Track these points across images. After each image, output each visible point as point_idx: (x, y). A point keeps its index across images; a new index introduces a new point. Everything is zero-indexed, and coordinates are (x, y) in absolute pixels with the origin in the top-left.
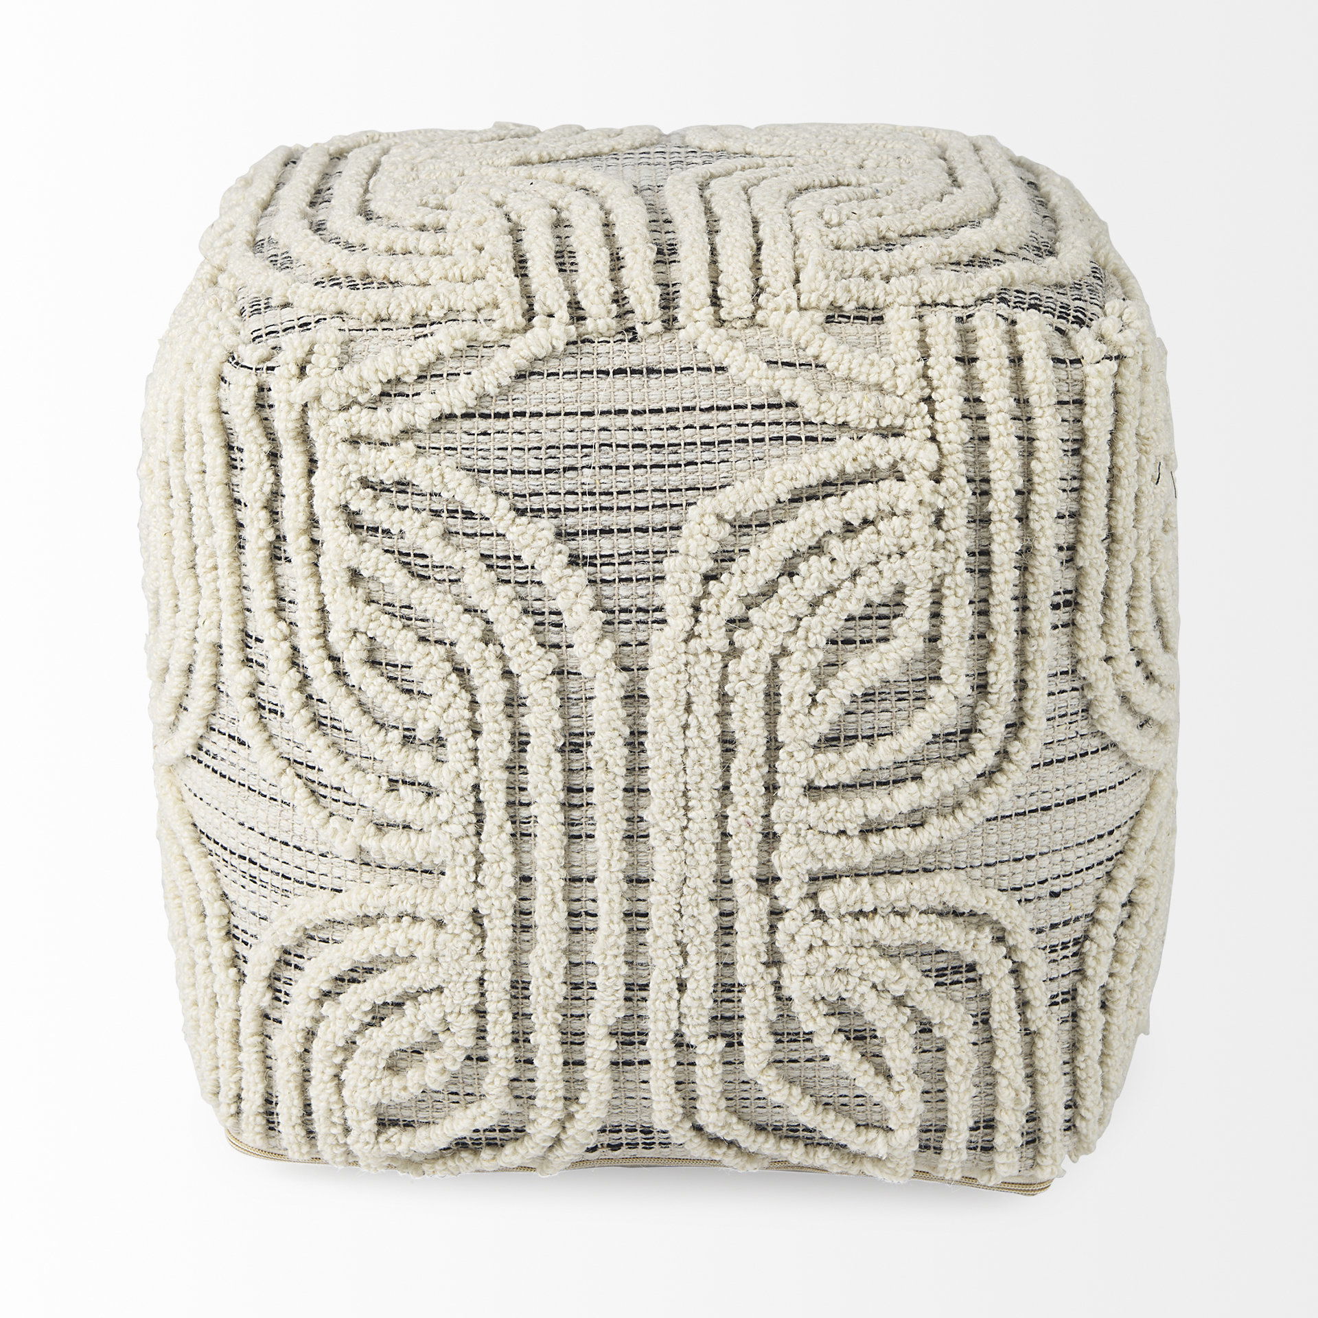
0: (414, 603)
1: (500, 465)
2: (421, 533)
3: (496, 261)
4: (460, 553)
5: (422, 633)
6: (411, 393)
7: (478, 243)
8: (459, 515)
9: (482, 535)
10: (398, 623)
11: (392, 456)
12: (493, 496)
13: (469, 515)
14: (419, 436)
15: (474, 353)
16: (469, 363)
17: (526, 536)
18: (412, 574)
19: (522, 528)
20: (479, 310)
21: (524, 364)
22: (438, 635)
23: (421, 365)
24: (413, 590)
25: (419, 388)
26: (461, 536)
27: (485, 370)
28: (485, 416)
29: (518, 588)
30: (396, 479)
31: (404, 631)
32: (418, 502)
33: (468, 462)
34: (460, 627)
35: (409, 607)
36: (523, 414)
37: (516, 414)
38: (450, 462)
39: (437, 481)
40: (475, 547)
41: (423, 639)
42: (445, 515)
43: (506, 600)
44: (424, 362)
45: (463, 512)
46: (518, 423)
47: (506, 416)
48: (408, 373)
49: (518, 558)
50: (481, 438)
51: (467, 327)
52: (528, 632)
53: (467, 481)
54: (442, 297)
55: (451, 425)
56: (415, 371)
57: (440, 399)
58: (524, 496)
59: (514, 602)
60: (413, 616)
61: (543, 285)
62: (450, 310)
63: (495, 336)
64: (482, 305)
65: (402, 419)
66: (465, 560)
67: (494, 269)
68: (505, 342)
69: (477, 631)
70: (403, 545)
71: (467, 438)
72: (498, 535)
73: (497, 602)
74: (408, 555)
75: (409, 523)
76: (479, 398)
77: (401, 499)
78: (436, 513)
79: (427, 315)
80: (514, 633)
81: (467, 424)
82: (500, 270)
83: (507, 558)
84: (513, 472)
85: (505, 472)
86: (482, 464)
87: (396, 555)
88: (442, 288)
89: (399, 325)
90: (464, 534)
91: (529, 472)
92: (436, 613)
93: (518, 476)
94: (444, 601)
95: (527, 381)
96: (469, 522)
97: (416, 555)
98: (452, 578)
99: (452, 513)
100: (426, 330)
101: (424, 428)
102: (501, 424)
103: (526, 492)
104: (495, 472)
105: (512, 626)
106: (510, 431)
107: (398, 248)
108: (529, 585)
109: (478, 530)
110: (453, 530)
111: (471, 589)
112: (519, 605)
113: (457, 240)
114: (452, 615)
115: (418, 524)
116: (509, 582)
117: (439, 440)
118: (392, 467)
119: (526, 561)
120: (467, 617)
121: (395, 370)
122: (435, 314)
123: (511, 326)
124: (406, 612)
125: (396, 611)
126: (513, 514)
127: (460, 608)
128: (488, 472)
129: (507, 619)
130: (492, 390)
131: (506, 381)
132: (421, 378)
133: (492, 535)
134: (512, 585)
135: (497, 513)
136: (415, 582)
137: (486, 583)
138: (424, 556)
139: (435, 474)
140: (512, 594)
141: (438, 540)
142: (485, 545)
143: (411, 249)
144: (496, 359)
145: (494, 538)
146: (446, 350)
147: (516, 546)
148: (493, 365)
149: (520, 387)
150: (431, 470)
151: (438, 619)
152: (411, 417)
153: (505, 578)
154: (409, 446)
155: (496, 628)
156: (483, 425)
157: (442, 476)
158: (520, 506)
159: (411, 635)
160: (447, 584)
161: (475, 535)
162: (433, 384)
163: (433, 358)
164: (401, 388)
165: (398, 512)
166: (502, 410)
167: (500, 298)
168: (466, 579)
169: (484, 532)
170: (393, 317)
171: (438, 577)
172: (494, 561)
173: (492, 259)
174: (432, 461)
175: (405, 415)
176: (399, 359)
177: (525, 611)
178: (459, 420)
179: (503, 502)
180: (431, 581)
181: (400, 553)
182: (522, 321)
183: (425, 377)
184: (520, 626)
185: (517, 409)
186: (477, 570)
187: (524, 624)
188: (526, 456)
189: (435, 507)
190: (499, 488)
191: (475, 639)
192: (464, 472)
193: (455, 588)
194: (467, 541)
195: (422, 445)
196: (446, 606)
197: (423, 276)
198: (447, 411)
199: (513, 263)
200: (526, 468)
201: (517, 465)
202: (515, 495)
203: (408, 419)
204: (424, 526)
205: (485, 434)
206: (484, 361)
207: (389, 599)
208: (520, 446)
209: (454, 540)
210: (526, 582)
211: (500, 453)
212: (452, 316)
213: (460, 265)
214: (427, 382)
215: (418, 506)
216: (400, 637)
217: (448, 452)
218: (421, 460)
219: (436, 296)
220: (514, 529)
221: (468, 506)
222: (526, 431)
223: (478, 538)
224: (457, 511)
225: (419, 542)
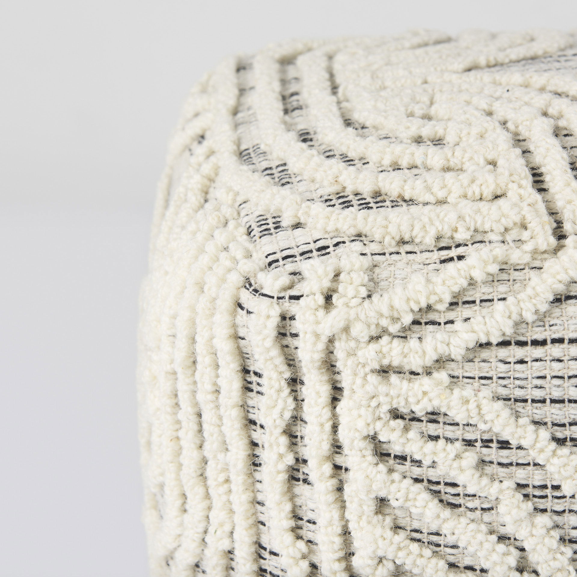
0: (443, 531)
1: (538, 394)
2: (455, 464)
3: (515, 178)
4: (496, 484)
5: (452, 559)
6: (442, 321)
7: (490, 157)
8: (494, 445)
9: (518, 464)
10: (428, 552)
11: (426, 388)
12: (532, 427)
13: (504, 445)
14: (453, 365)
15: (504, 276)
16: (502, 288)
17: (568, 468)
18: (441, 501)
19: (564, 460)
20: (506, 230)
21: (561, 288)
22: (468, 561)
23: (453, 292)
24: (445, 521)
25: (451, 316)
26: (495, 466)
27: (522, 296)
28: (522, 344)
29: (556, 518)
30: (430, 410)
31: (434, 561)
32: (450, 432)
33: (504, 392)
34: (495, 557)
35: (438, 534)
36: (561, 341)
37: (554, 341)
38: (486, 392)
39: (474, 412)
40: (510, 476)
41: (452, 565)
42: (479, 444)
43: (544, 531)
44: (456, 289)
45: (499, 442)
46: (556, 351)
47: (543, 343)
48: (441, 301)
49: (556, 488)
50: (519, 367)
51: (499, 251)
52: (566, 562)
53: (506, 413)
54: (467, 219)
55: (485, 354)
56: (448, 298)
57: (476, 328)
58: (564, 425)
59: (552, 533)
60: (441, 543)
61: (569, 202)
62: (476, 231)
63: (527, 258)
64: (511, 225)
65: (436, 350)
66: (501, 491)
67: (515, 186)
68: (537, 264)
69: (512, 560)
70: (433, 474)
71: (503, 367)
72: (535, 465)
73: (534, 532)
74: (438, 483)
75: (442, 455)
76: (517, 324)
77: (432, 429)
78: (469, 443)
79: (452, 238)
80: (551, 563)
81: (503, 353)
82: (520, 186)
83: (545, 487)
84: (553, 401)
85: (544, 401)
86: (519, 393)
87: (425, 483)
88: (467, 208)
89: (423, 248)
90: (499, 464)
91: (570, 401)
92: (469, 543)
93: (557, 405)
94: (479, 531)
95: (564, 306)
96: (505, 452)
97: (446, 484)
98: (485, 506)
99: (486, 443)
100: (453, 253)
101: (459, 358)
102: (538, 352)
103: (566, 421)
104: (533, 401)
105: (551, 556)
106: (548, 358)
107: (404, 163)
108: (566, 514)
109: (514, 460)
110: (487, 459)
111: (507, 519)
112: (556, 534)
113: (467, 156)
114: (487, 546)
115: (452, 456)
116: (544, 511)
117: (473, 370)
118: (426, 400)
119: (567, 490)
120: (501, 548)
121: (428, 298)
122: (461, 236)
123: (543, 247)
124: (435, 538)
125: (424, 537)
126: (554, 445)
127: (494, 538)
128: (526, 401)
129: (546, 550)
130: (530, 317)
131: (544, 307)
132: (453, 304)
133: (529, 464)
134: (549, 514)
135: (538, 445)
136: (447, 512)
137: (523, 514)
138: (454, 485)
139: (472, 405)
140: (550, 524)
141: (473, 471)
142: (521, 475)
143: (419, 163)
144: (532, 283)
145: (531, 468)
146: (478, 275)
147: (556, 476)
148: (529, 291)
149: (557, 312)
150: (467, 402)
151: (471, 549)
152: (446, 348)
153: (542, 507)
154: (442, 376)
155: (533, 558)
156: (519, 352)
157: (479, 407)
158: (560, 435)
159: (442, 564)
160: (478, 512)
161: (511, 464)
162: (466, 311)
163: (464, 283)
164: (432, 316)
165: (431, 444)
166: (539, 337)
167: (529, 217)
168: (502, 509)
169: (520, 461)
170: (417, 240)
171: (470, 505)
172: (530, 490)
173: (511, 175)
174: (468, 392)
175: (439, 345)
176: (431, 287)
177: (562, 540)
178: (494, 348)
179: (544, 434)
180: (462, 509)
181: (429, 481)
182: (553, 241)
183: (456, 304)
184: (559, 556)
185: (556, 336)
186: (515, 501)
187: (562, 553)
188: (566, 385)
189: (469, 436)
190: (537, 418)
191: (510, 568)
192: (501, 403)
193: (487, 517)
194: (502, 471)
195: (456, 374)
196: (480, 537)
197: (441, 195)
198: (484, 340)
199: (531, 178)
200: (566, 397)
201: (557, 394)
202: (554, 424)
203: (443, 350)
204: (458, 457)
205: (522, 362)
206: (517, 286)
207: (416, 525)
208: (560, 374)
209: (489, 469)
210: (564, 511)
211: (539, 382)
212: (479, 238)
213: (478, 182)
214: (459, 309)
215: (450, 435)
216: (430, 565)
217: (483, 382)
218: (457, 391)
219: (461, 218)
220: (555, 461)
221: (505, 436)
222: (566, 358)
223: (513, 468)
224: (491, 441)
225: (453, 473)
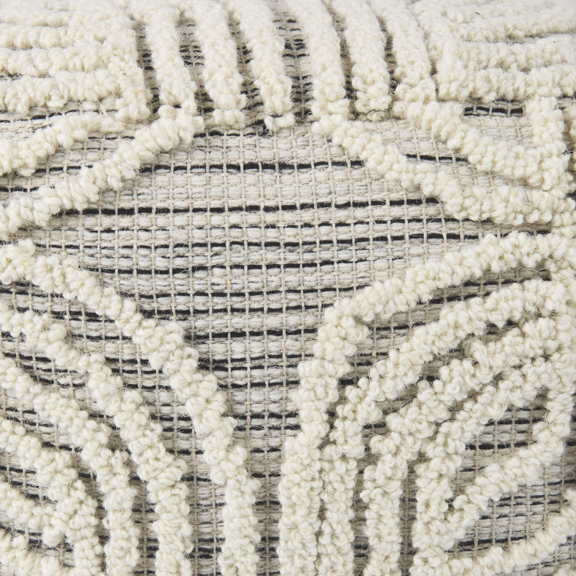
0: (37, 408)
1: (125, 264)
2: (42, 336)
3: (119, 51)
4: (84, 358)
5: (46, 438)
6: (28, 187)
7: (100, 35)
8: (83, 317)
9: (107, 338)
10: (20, 429)
11: (10, 255)
12: (118, 297)
13: (93, 317)
14: (40, 233)
15: (95, 144)
16: (91, 156)
17: (154, 339)
18: (34, 378)
19: (150, 331)
20: (101, 100)
21: (149, 157)
22: (63, 440)
23: (39, 158)
24: (36, 395)
25: (37, 182)
26: (84, 339)
27: (107, 162)
28: (108, 212)
29: (146, 394)
30: (15, 279)
31: (27, 438)
32: (38, 303)
33: (91, 262)
34: (85, 434)
35: (32, 412)
36: (148, 210)
37: (142, 210)
38: (72, 261)
39: (59, 281)
40: (100, 350)
41: (47, 445)
42: (67, 317)
43: (133, 406)
44: (42, 154)
45: (87, 314)
46: (144, 220)
47: (130, 212)
48: (25, 166)
49: (145, 362)
50: (105, 235)
51: (89, 118)
52: (156, 439)
53: (90, 280)
54: (61, 87)
55: (72, 222)
56: (33, 164)
57: (60, 193)
58: (151, 297)
59: (142, 409)
60: (36, 421)
61: (169, 75)
62: (71, 100)
63: (118, 126)
64: (104, 94)
65: (19, 215)
66: (89, 364)
67: (117, 59)
68: (130, 133)
69: (103, 437)
70: (25, 348)
71: (90, 236)
72: (124, 338)
73: (123, 407)
74: (30, 358)
75: (29, 326)
76: (102, 192)
77: (21, 301)
78: (58, 316)
79: (45, 106)
80: (141, 440)
81: (90, 221)
82: (123, 60)
83: (133, 362)
84: (140, 272)
85: (130, 272)
86: (106, 263)
87: (18, 359)
88: (62, 77)
89: (17, 116)
90: (88, 337)
91: (156, 272)
92: (59, 420)
93: (144, 276)
94: (68, 406)
95: (154, 175)
96: (93, 325)
97: (38, 359)
98: (77, 382)
99: (75, 315)
100: (45, 122)
101: (43, 224)
102: (125, 221)
103: (153, 293)
104: (120, 272)
105: (140, 432)
106: (136, 228)
107: (18, 43)
108: (157, 391)
109: (103, 333)
110: (77, 332)
111: (96, 394)
112: (146, 410)
113: (78, 34)
114: (77, 421)
115: (39, 326)
116: (135, 387)
117: (59, 238)
118: (10, 268)
119: (154, 365)
120: (92, 424)
121: (11, 163)
122: (55, 104)
123: (135, 115)
124: (29, 417)
125: (19, 415)
126: (139, 316)
127: (85, 414)
128: (113, 271)
129: (135, 426)
130: (116, 184)
131: (130, 175)
132: (39, 172)
133: (117, 338)
134: (139, 390)
135: (123, 316)
136: (38, 388)
137: (112, 388)
138: (45, 360)
139: (56, 273)
140: (139, 400)
141: (60, 343)
142: (110, 348)
143: (31, 42)
144: (120, 150)
145: (119, 342)
146: (65, 140)
147: (143, 350)
148: (115, 157)
149: (146, 181)
150: (51, 270)
151: (62, 425)
152: (29, 212)
153: (132, 382)
154: (27, 244)
155: (124, 435)
156: (106, 221)
157: (64, 276)
158: (147, 307)
159: (34, 441)
160: (71, 389)
161: (100, 338)
162: (53, 178)
163: (52, 150)
164: (19, 183)
165: (18, 315)
166: (126, 205)
167: (123, 86)
168: (91, 384)
169: (109, 335)
170: (10, 108)
171: (62, 381)
172: (120, 365)
173: (115, 49)
174: (53, 259)
175: (22, 210)
176: (15, 151)
177: (153, 417)
178: (81, 216)
179: (129, 304)
180: (55, 385)
181: (22, 357)
182: (147, 111)
183: (44, 171)
184: (148, 432)
185: (144, 205)
186: (103, 374)
187: (152, 430)
188: (153, 255)
189: (58, 308)
190: (124, 289)
191: (101, 445)
192: (86, 272)
193: (79, 394)
194: (92, 345)
195: (42, 242)
196: (70, 412)
197: (42, 66)
198: (68, 206)
199: (136, 55)
200: (153, 268)
201: (143, 264)
202: (141, 296)
203: (26, 214)
204: (45, 329)
205: (109, 231)
206: (108, 153)
207: (11, 403)
208: (146, 244)
209: (78, 343)
210: (154, 387)
211: (126, 252)
212: (73, 106)
213: (81, 56)
214: (46, 176)
215: (39, 307)
216: (23, 443)
217: (70, 250)
218: (41, 259)
219: (55, 86)
220: (140, 332)
221: (92, 307)
222: (153, 228)
223: (103, 342)
224: (80, 313)
225: (41, 346)
